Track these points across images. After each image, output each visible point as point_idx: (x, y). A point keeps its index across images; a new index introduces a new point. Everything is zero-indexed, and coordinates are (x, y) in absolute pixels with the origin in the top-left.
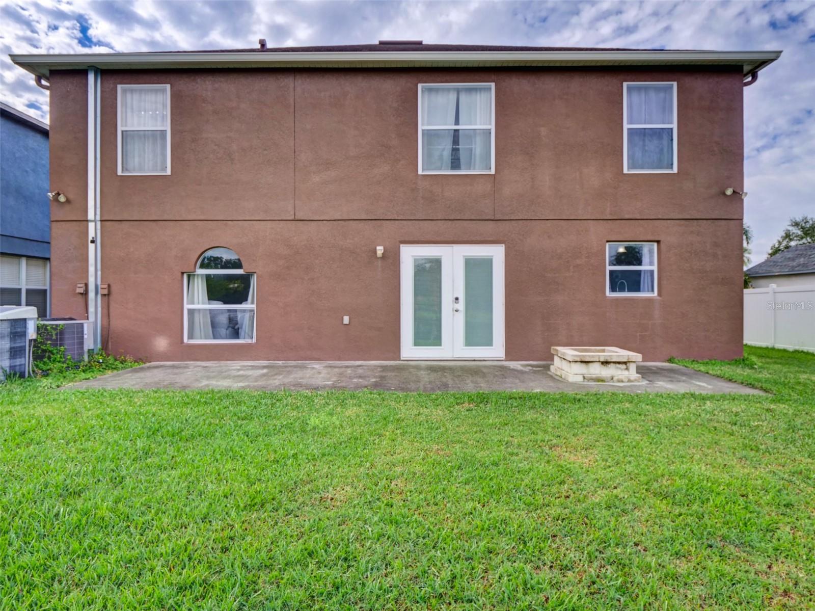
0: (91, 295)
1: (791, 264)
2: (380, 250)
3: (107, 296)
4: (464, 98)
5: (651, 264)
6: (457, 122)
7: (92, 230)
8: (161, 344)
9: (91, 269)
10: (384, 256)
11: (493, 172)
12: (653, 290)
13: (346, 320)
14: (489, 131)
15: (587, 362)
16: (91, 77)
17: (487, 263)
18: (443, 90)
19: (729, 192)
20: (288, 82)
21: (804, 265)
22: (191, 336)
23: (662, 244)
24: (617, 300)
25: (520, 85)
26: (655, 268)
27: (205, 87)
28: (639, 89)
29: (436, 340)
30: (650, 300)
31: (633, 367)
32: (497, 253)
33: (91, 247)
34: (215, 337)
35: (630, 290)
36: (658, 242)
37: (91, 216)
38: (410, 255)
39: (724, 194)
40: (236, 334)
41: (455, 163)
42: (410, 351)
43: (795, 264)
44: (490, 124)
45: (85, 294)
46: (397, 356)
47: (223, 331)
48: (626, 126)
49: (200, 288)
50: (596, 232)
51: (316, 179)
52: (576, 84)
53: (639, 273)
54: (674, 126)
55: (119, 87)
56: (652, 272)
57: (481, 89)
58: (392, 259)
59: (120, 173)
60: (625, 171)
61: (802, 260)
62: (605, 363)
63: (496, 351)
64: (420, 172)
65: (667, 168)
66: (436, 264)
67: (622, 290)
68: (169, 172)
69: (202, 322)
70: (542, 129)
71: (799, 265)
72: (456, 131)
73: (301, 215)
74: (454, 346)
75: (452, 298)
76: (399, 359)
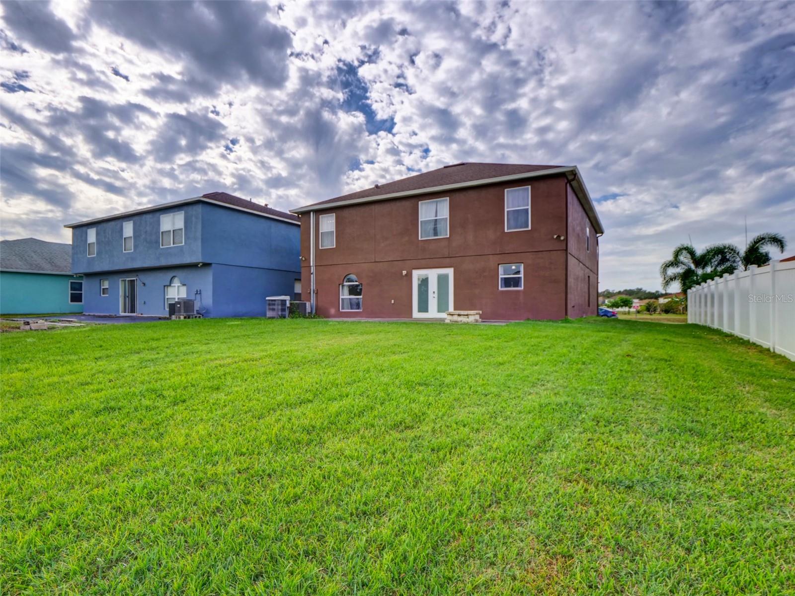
0: (312, 293)
2: (405, 272)
3: (317, 293)
4: (438, 204)
6: (436, 216)
7: (313, 270)
8: (332, 311)
9: (312, 284)
10: (406, 275)
11: (448, 236)
12: (521, 287)
13: (393, 301)
14: (447, 218)
15: (452, 315)
16: (312, 213)
17: (447, 276)
19: (555, 237)
20: (373, 207)
22: (343, 309)
23: (525, 264)
24: (503, 292)
26: (522, 276)
27: (346, 213)
28: (511, 191)
29: (427, 310)
30: (518, 292)
32: (450, 272)
33: (312, 275)
34: (352, 309)
36: (523, 263)
37: (312, 265)
38: (417, 274)
40: (358, 308)
41: (436, 234)
42: (416, 314)
44: (447, 215)
45: (310, 293)
46: (411, 317)
47: (355, 307)
48: (506, 210)
49: (346, 290)
50: (494, 259)
51: (382, 245)
54: (529, 207)
55: (320, 217)
56: (521, 278)
57: (443, 200)
58: (409, 276)
59: (320, 248)
60: (506, 231)
62: (459, 315)
64: (420, 239)
65: (525, 227)
66: (427, 278)
67: (510, 286)
68: (335, 247)
69: (347, 304)
70: (469, 215)
72: (436, 220)
73: (377, 261)
74: (433, 312)
75: (432, 292)
76: (412, 318)
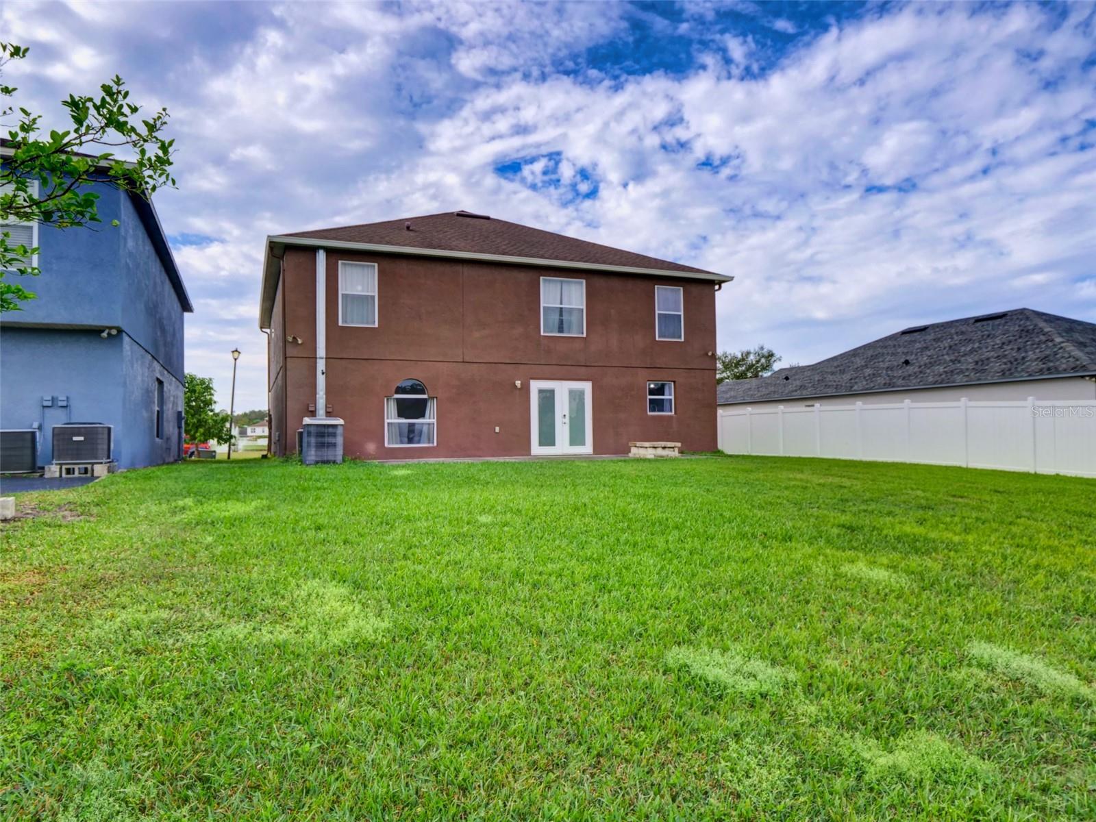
0: (321, 412)
1: (725, 396)
2: (518, 383)
3: (330, 413)
4: (565, 287)
5: (670, 395)
6: (561, 303)
7: (321, 365)
8: (371, 447)
9: (321, 393)
10: (520, 387)
11: (585, 335)
12: (671, 411)
13: (497, 429)
14: (582, 310)
16: (320, 252)
17: (581, 394)
18: (553, 280)
19: (710, 354)
21: (734, 397)
22: (390, 442)
23: (677, 383)
24: (653, 417)
25: (600, 282)
26: (672, 397)
27: (403, 267)
28: (663, 290)
29: (552, 443)
30: (670, 417)
31: (676, 450)
32: (587, 387)
33: (323, 377)
35: (659, 411)
36: (674, 382)
37: (319, 354)
38: (536, 386)
39: (707, 354)
41: (561, 330)
42: (536, 449)
43: (728, 396)
44: (582, 305)
45: (314, 411)
46: (529, 453)
48: (657, 312)
49: (394, 408)
50: (642, 374)
51: (477, 335)
52: (630, 284)
53: (663, 400)
54: (682, 313)
55: (340, 262)
56: (671, 400)
57: (576, 283)
58: (526, 389)
59: (340, 324)
60: (657, 339)
61: (732, 393)
63: (587, 449)
64: (542, 334)
65: (679, 338)
66: (552, 392)
67: (656, 411)
68: (376, 325)
70: (612, 311)
71: (731, 397)
72: (561, 308)
73: (467, 359)
74: (563, 446)
75: (562, 415)
76: (530, 455)
